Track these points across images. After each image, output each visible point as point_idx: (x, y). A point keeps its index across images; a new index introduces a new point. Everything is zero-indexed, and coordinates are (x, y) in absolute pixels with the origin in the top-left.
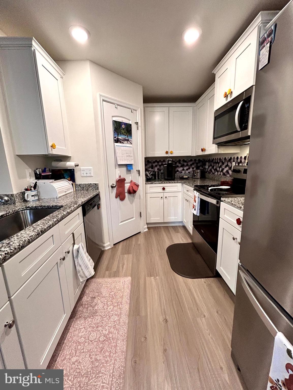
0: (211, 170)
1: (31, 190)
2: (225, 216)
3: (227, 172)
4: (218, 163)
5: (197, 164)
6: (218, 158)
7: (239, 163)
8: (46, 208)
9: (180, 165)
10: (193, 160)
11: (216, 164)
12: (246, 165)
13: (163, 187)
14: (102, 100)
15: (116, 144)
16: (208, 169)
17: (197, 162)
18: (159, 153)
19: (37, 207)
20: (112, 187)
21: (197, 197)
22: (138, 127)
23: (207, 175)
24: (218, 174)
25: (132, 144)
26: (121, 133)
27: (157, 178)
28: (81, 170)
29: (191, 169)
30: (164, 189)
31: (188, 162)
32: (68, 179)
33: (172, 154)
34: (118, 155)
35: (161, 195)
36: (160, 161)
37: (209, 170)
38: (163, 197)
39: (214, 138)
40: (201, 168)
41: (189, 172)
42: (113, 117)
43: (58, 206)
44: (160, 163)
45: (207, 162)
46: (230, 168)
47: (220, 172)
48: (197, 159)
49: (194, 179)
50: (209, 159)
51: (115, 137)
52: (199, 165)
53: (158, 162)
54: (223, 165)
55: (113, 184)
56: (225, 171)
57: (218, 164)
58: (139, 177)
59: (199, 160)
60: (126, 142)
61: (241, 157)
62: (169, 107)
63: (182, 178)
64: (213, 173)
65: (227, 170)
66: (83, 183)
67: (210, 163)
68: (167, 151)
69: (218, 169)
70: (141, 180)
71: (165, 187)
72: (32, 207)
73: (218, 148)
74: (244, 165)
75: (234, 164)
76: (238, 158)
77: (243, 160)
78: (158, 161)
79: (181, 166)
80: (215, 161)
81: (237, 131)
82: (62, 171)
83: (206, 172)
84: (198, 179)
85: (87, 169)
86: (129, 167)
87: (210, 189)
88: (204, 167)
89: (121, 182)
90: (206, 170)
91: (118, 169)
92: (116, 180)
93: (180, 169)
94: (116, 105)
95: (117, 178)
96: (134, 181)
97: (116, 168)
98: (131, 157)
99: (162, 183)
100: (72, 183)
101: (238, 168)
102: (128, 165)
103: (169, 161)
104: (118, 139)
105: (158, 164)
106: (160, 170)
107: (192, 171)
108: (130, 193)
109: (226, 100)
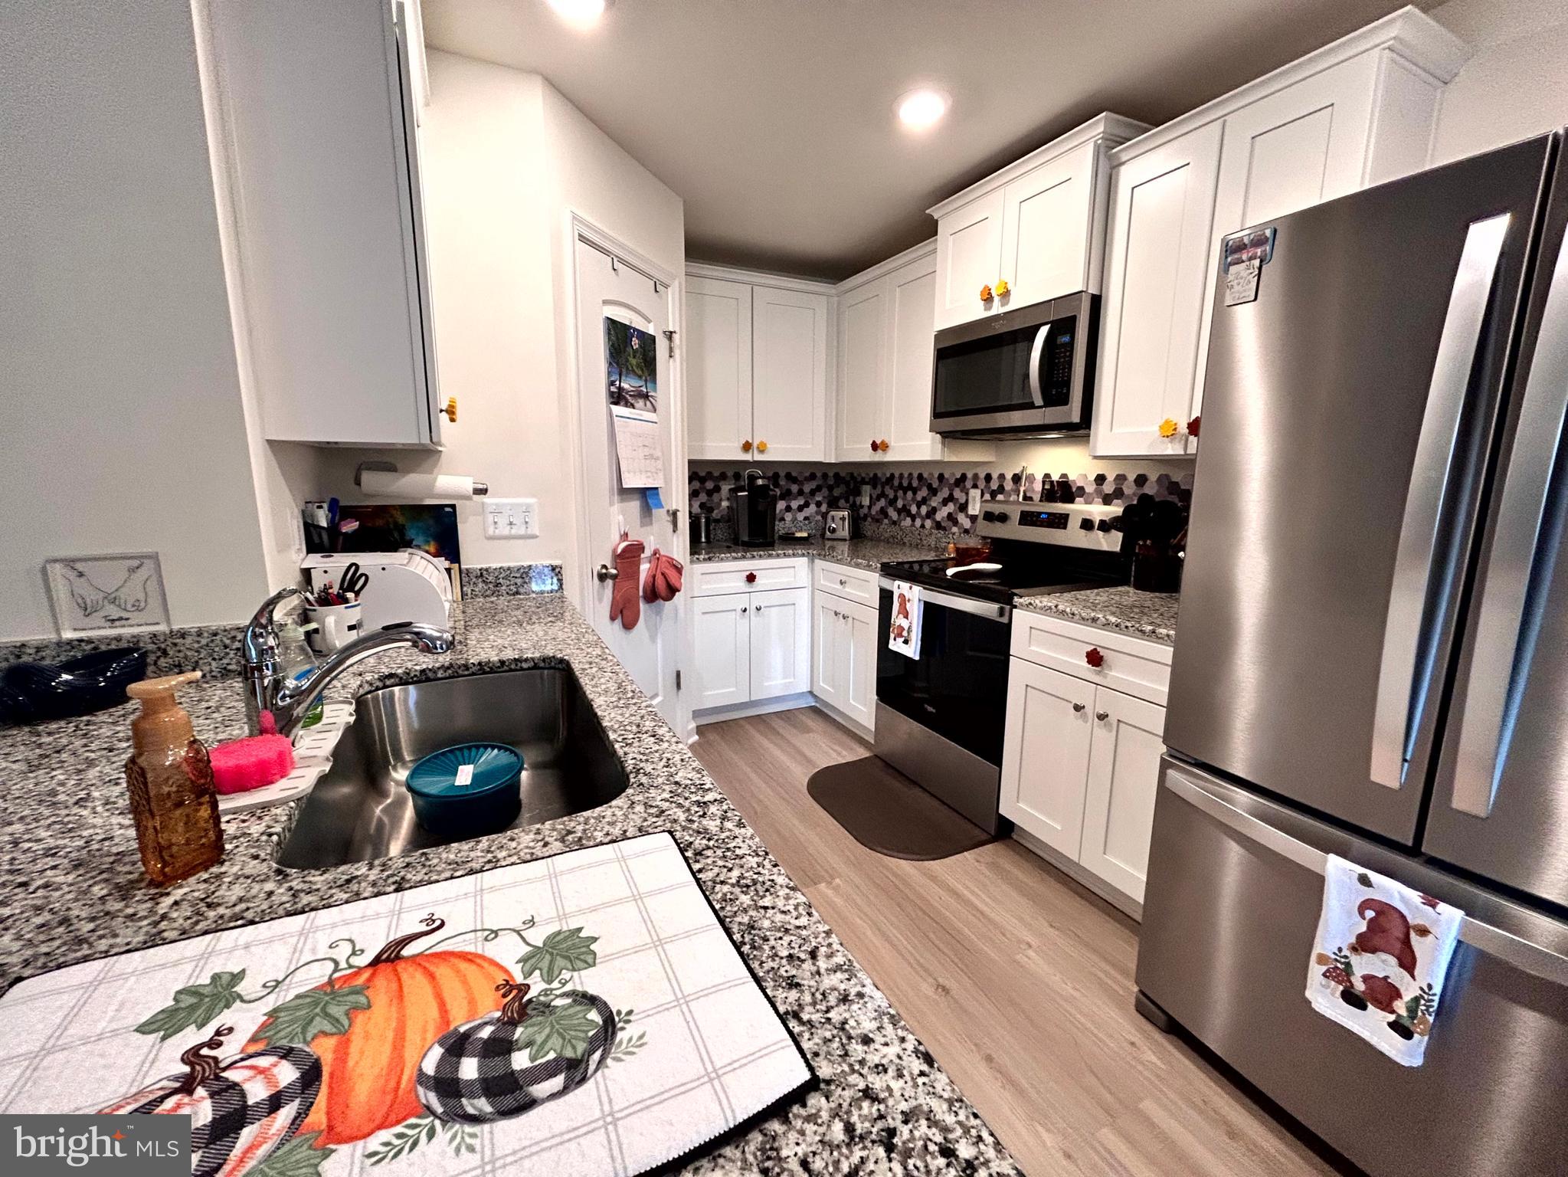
0: (883, 512)
1: (346, 601)
2: (1033, 648)
3: (950, 517)
4: (915, 491)
5: (830, 488)
6: (910, 474)
7: (994, 494)
8: (473, 674)
9: (778, 493)
10: (819, 475)
11: (905, 493)
12: (1021, 499)
13: (748, 573)
14: (577, 237)
15: (618, 410)
16: (870, 507)
17: (831, 482)
18: (724, 448)
19: (430, 675)
20: (602, 577)
21: (911, 598)
22: (671, 349)
23: (868, 527)
24: (913, 525)
25: (655, 411)
26: (627, 369)
27: (703, 540)
28: (487, 509)
29: (813, 508)
30: (751, 578)
31: (801, 483)
32: (427, 548)
33: (761, 452)
34: (623, 453)
35: (742, 602)
37: (873, 512)
38: (748, 611)
39: (937, 414)
40: (842, 503)
41: (806, 518)
42: (605, 302)
43: (526, 660)
44: (710, 485)
45: (864, 482)
46: (963, 508)
47: (923, 519)
48: (831, 474)
49: (828, 544)
50: (875, 475)
51: (612, 383)
52: (836, 492)
53: (703, 481)
54: (935, 495)
55: (604, 567)
56: (941, 515)
57: (915, 493)
58: (676, 534)
59: (836, 475)
60: (640, 403)
61: (1002, 477)
62: (753, 285)
64: (894, 523)
65: (950, 514)
66: (499, 565)
67: (879, 487)
68: (747, 442)
69: (914, 509)
70: (678, 546)
71: (755, 573)
72: (408, 674)
73: (943, 444)
74: (1013, 498)
75: (975, 494)
76: (988, 478)
77: (1009, 485)
78: (702, 474)
79: (783, 497)
80: (901, 483)
81: (1031, 406)
82: (394, 512)
83: (865, 520)
84: (845, 540)
85: (513, 506)
86: (647, 497)
87: (950, 572)
88: (854, 502)
89: (630, 555)
90: (865, 510)
91: (616, 507)
92: (614, 550)
93: (781, 505)
94: (615, 259)
95: (608, 544)
96: (662, 553)
97: (611, 504)
98: (657, 459)
99: (744, 557)
100: (447, 564)
101: (996, 509)
102: (648, 493)
103: (752, 478)
104: (620, 388)
105: (703, 488)
106: (710, 510)
107: (817, 513)
108: (653, 595)
109: (988, 308)
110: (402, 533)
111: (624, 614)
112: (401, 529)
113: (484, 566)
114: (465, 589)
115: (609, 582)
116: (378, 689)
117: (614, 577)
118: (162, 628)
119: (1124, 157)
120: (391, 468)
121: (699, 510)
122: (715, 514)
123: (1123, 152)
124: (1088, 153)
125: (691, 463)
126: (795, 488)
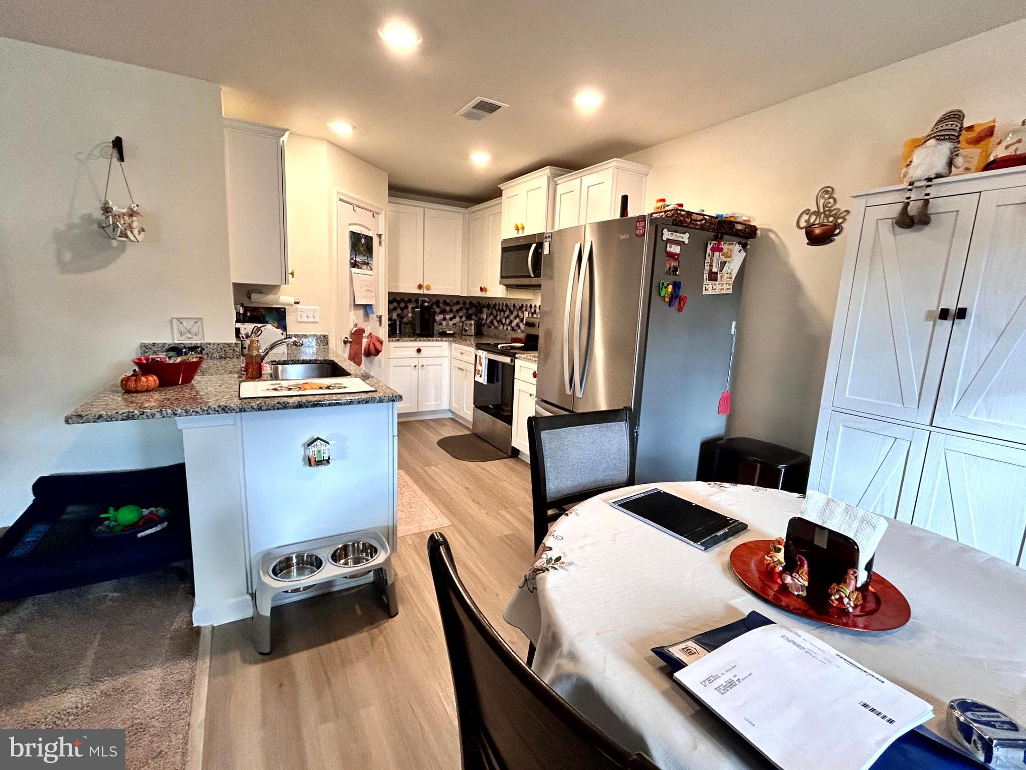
0: (492, 322)
2: (521, 374)
3: (518, 325)
5: (468, 309)
7: (533, 314)
9: (438, 310)
10: (461, 302)
11: (500, 313)
13: (417, 348)
14: (338, 199)
15: (354, 270)
16: (486, 320)
17: (468, 306)
18: (408, 287)
20: (345, 342)
21: (484, 358)
22: (380, 242)
23: (485, 329)
24: (503, 329)
25: (372, 269)
26: (359, 252)
27: (398, 332)
28: (298, 310)
29: (458, 319)
30: (419, 351)
31: (452, 306)
32: (273, 324)
33: (428, 289)
34: (356, 289)
35: (414, 362)
36: (402, 300)
37: (488, 322)
38: (417, 367)
39: (502, 277)
40: (474, 317)
41: (454, 324)
42: (350, 225)
44: (402, 305)
45: (484, 307)
46: (522, 320)
47: (507, 325)
48: (468, 302)
49: (462, 337)
50: (489, 303)
51: (352, 259)
52: (470, 312)
53: (399, 302)
54: (512, 314)
55: (346, 338)
56: (514, 324)
57: (504, 313)
58: (381, 328)
59: (471, 303)
60: (365, 267)
61: (535, 306)
62: (424, 208)
63: (443, 334)
64: (496, 328)
65: (517, 323)
66: (302, 334)
67: (490, 310)
68: (420, 285)
69: (504, 321)
70: (383, 332)
71: (421, 348)
73: (507, 290)
74: (538, 316)
75: (526, 314)
76: (531, 306)
77: (537, 310)
78: (399, 299)
79: (441, 313)
80: (499, 308)
81: (530, 276)
82: (262, 310)
83: (484, 325)
84: (472, 336)
85: (310, 310)
86: (367, 309)
87: (500, 346)
88: (479, 316)
89: (358, 333)
90: (484, 322)
91: (352, 312)
92: (351, 331)
93: (439, 318)
94: (355, 206)
95: (350, 328)
96: (373, 334)
97: (350, 311)
98: (372, 291)
99: (415, 340)
100: (281, 332)
101: (532, 320)
102: (367, 307)
103: (424, 302)
104: (355, 261)
105: (399, 306)
106: (403, 318)
107: (460, 322)
108: (368, 354)
109: (518, 233)
110: (264, 319)
111: (355, 358)
112: (264, 317)
113: (296, 333)
115: (349, 345)
117: (351, 342)
118: (202, 342)
119: (559, 182)
120: (261, 292)
121: (396, 318)
122: (405, 320)
123: (559, 180)
124: (545, 179)
125: (389, 293)
126: (448, 308)
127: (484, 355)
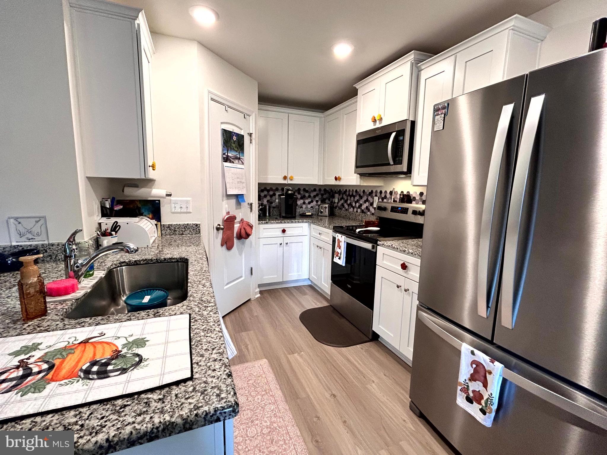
0: (343, 205)
1: (112, 235)
2: (385, 262)
3: (367, 208)
4: (354, 197)
5: (322, 195)
6: (353, 190)
7: (383, 199)
8: (154, 263)
9: (299, 196)
10: (317, 189)
11: (351, 198)
12: (392, 202)
13: (282, 229)
14: (210, 99)
15: (224, 163)
16: (338, 203)
17: (322, 192)
18: (275, 178)
19: (138, 262)
20: (218, 229)
21: (343, 242)
22: (251, 140)
23: (337, 211)
24: (353, 211)
25: (243, 164)
26: (231, 148)
27: (267, 215)
28: (172, 202)
29: (315, 203)
30: (284, 231)
31: (310, 193)
32: (148, 216)
33: (291, 180)
34: (227, 180)
35: (280, 240)
36: (271, 189)
37: (339, 205)
38: (282, 244)
39: (357, 167)
40: (327, 201)
41: (312, 207)
42: (222, 123)
43: (174, 259)
44: (271, 193)
45: (336, 193)
46: (372, 204)
47: (357, 208)
48: (322, 189)
49: (320, 218)
50: (340, 190)
51: (224, 154)
52: (325, 197)
53: (268, 191)
54: (361, 199)
55: (219, 225)
56: (364, 207)
57: (354, 198)
58: (251, 213)
59: (325, 190)
60: (237, 161)
61: (386, 192)
62: (288, 113)
63: (303, 216)
64: (347, 210)
65: (367, 207)
66: (175, 223)
67: (341, 195)
68: (285, 176)
69: (354, 204)
70: (253, 217)
71: (285, 229)
72: (130, 262)
73: (361, 178)
74: (389, 201)
75: (376, 199)
76: (381, 192)
77: (388, 196)
78: (268, 188)
79: (301, 198)
80: (349, 193)
81: (389, 164)
82: (137, 202)
83: (336, 208)
84: (326, 216)
85: (181, 201)
86: (239, 198)
87: (358, 230)
88: (332, 201)
89: (230, 221)
90: (336, 205)
91: (225, 201)
92: (223, 219)
93: (300, 202)
94: (227, 106)
95: (223, 215)
96: (245, 220)
97: (223, 200)
98: (243, 183)
99: (281, 223)
100: (156, 222)
101: (383, 205)
102: (239, 196)
103: (288, 190)
104: (227, 156)
105: (268, 194)
106: (272, 203)
107: (316, 205)
108: (240, 237)
109: (375, 125)
110: (139, 211)
111: (227, 244)
112: (139, 209)
113: (170, 223)
114: (162, 232)
115: (221, 231)
116: (118, 267)
117: (222, 229)
118: (46, 242)
119: (423, 67)
120: (136, 186)
121: (266, 203)
122: (273, 205)
123: (423, 65)
124: (409, 65)
125: (259, 184)
126: (307, 195)
127: (342, 239)
